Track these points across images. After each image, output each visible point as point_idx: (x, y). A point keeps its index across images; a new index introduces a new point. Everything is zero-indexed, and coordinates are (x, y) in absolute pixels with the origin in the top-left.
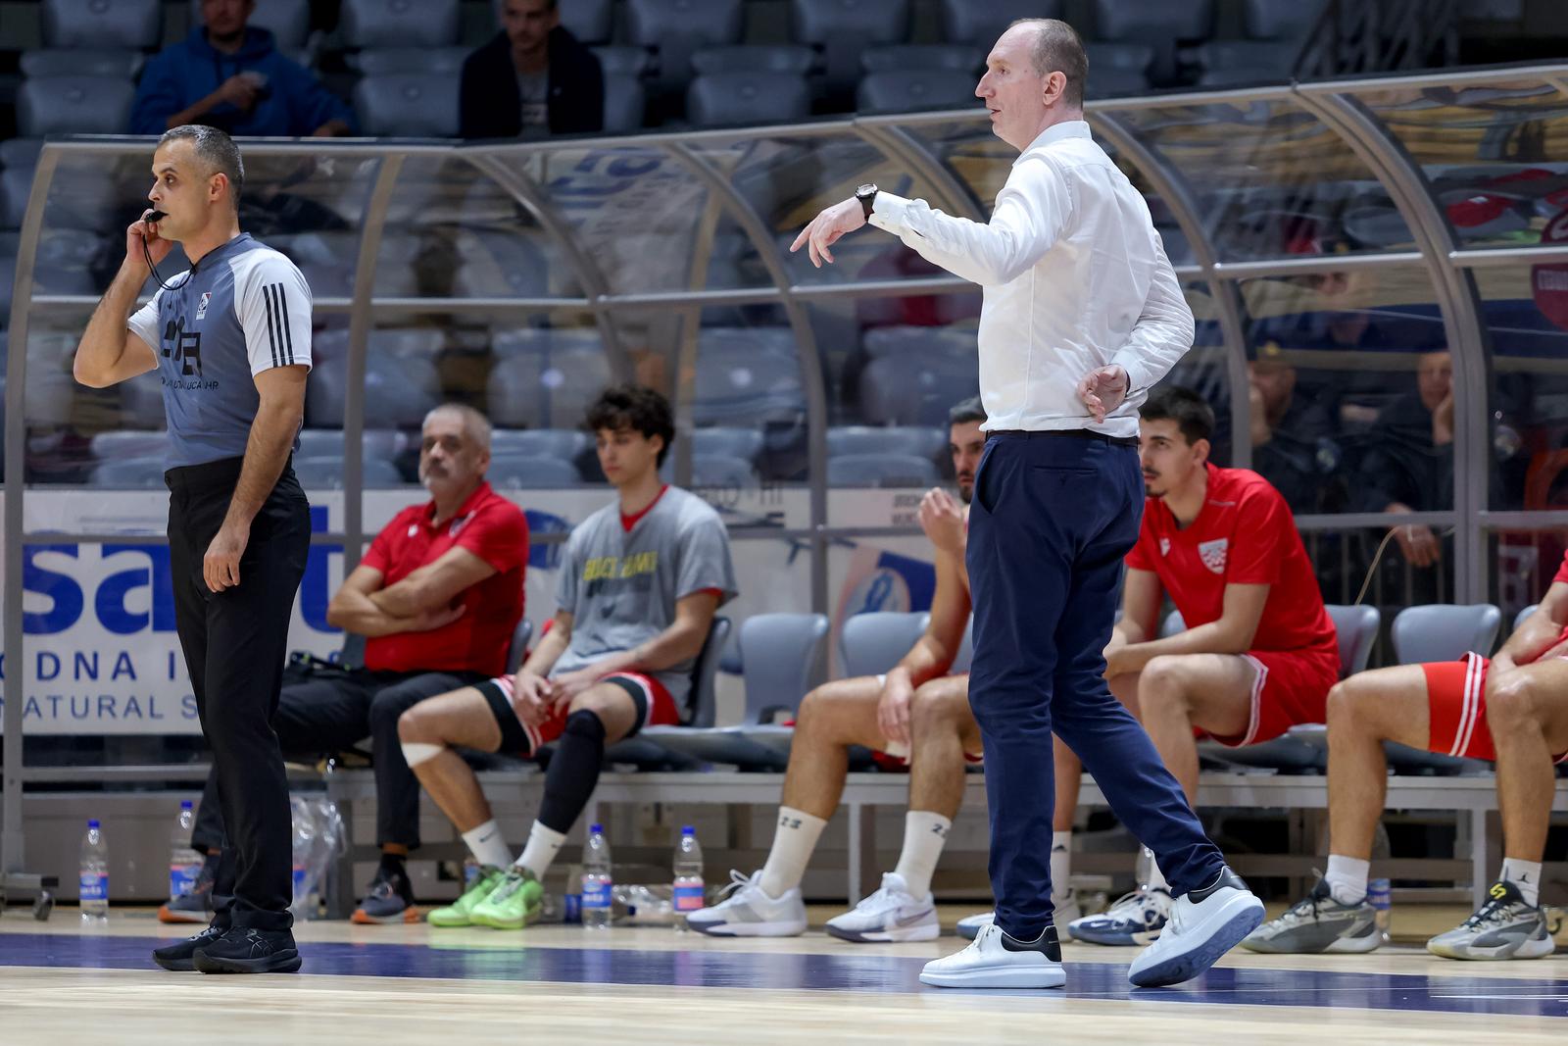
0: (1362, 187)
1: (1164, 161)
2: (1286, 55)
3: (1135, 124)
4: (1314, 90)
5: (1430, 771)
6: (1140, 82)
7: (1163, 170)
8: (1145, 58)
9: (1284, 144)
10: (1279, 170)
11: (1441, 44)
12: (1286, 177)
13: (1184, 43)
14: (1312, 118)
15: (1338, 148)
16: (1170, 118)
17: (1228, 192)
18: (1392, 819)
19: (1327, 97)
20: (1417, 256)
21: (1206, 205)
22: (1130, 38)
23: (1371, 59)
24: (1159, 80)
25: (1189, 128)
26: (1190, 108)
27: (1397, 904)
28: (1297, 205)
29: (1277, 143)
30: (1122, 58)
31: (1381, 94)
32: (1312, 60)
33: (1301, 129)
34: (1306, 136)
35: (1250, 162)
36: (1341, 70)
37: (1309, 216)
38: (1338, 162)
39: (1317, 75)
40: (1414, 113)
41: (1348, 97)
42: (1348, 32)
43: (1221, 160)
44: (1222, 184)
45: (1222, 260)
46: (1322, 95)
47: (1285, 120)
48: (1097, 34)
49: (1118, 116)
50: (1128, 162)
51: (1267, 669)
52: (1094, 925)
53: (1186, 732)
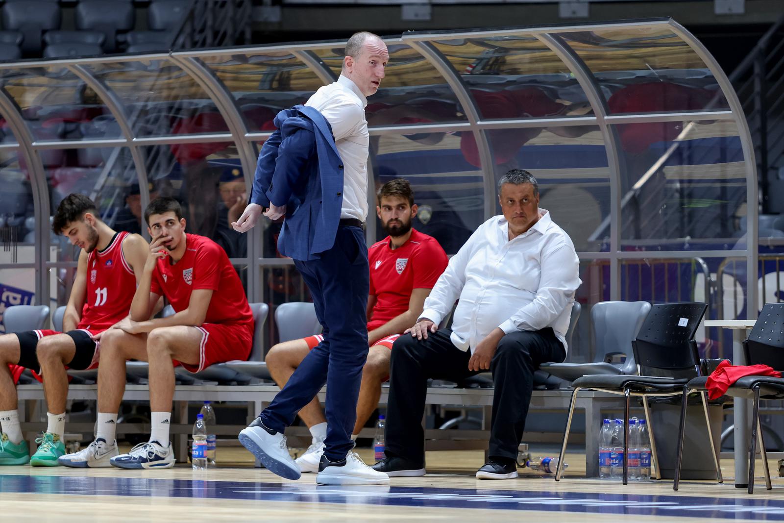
0: (203, 103)
1: (108, 88)
2: (169, 38)
3: (94, 71)
4: (178, 55)
5: (235, 383)
6: (98, 50)
7: (109, 94)
8: (101, 39)
9: (166, 81)
10: (165, 93)
11: (242, 33)
12: (168, 97)
13: (119, 32)
14: (180, 69)
15: (193, 84)
16: (114, 68)
17: (140, 104)
18: (217, 405)
19: (186, 59)
20: (230, 135)
21: (129, 111)
22: (92, 29)
23: (209, 40)
24: (109, 49)
25: (122, 73)
26: (122, 63)
27: (219, 446)
28: (173, 111)
29: (163, 81)
30: (90, 39)
31: (214, 58)
32: (181, 40)
33: (175, 74)
34: (178, 77)
35: (151, 90)
36: (194, 46)
37: (179, 116)
38: (193, 90)
39: (183, 48)
40: (230, 67)
41: (197, 59)
42: (198, 27)
43: (136, 89)
44: (138, 100)
45: (137, 137)
46: (184, 58)
47: (168, 69)
48: (77, 27)
49: (86, 67)
50: (91, 89)
51: (208, 333)
52: (122, 459)
53: (169, 364)
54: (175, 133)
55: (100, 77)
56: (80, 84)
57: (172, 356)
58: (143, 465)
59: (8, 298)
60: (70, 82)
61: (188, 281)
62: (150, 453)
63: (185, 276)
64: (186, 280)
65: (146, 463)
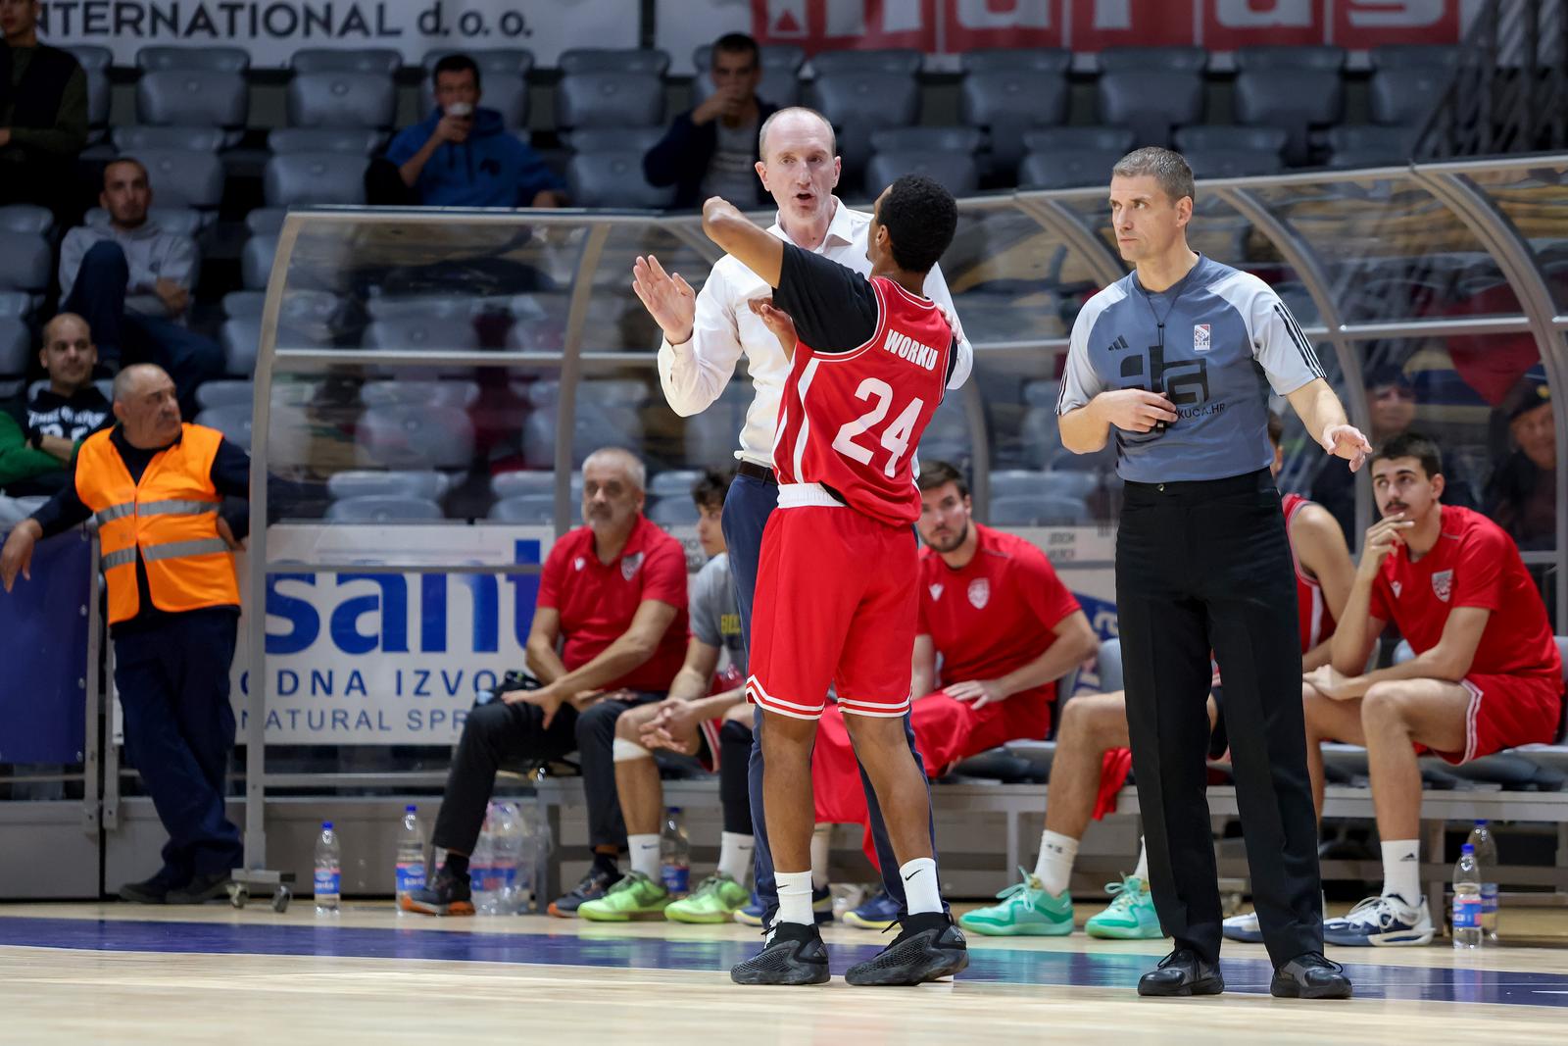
0: (1471, 259)
1: (1293, 232)
2: (1407, 138)
3: (1269, 199)
4: (1428, 170)
5: (1534, 786)
6: (1275, 161)
7: (1295, 243)
8: (1280, 140)
9: (1404, 219)
10: (1400, 241)
11: (1548, 129)
12: (1406, 249)
13: (1316, 127)
14: (1430, 196)
15: (1454, 223)
16: (1302, 195)
17: (1354, 262)
18: (1501, 829)
19: (1442, 177)
20: (1523, 320)
21: (1333, 273)
22: (1266, 122)
23: (1485, 142)
24: (1292, 161)
25: (1320, 203)
26: (1320, 186)
27: (1503, 906)
28: (1416, 274)
29: (1398, 218)
30: (1259, 140)
31: (1493, 174)
32: (1431, 142)
33: (1421, 205)
34: (1425, 212)
35: (1374, 235)
36: (1457, 152)
37: (1428, 284)
38: (1453, 235)
39: (1435, 156)
40: (1524, 191)
41: (1462, 177)
42: (1464, 117)
43: (1347, 233)
44: (1349, 255)
45: (1347, 323)
46: (1437, 174)
47: (1407, 196)
48: (1235, 117)
49: (1255, 193)
50: (1263, 235)
51: (1481, 693)
52: (1332, 927)
53: (1406, 751)
54: (1419, 315)
55: (1279, 212)
56: (1240, 223)
57: (1411, 734)
58: (1371, 938)
59: (1105, 623)
60: (1222, 221)
61: (1442, 594)
62: (1384, 917)
63: (1437, 584)
64: (1438, 593)
65: (1378, 936)
